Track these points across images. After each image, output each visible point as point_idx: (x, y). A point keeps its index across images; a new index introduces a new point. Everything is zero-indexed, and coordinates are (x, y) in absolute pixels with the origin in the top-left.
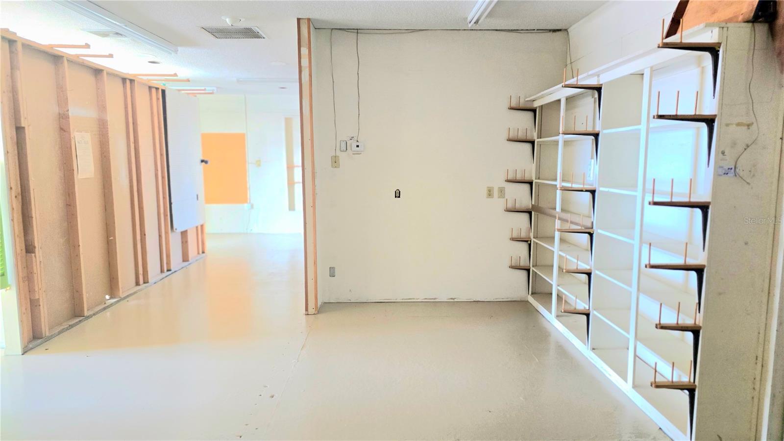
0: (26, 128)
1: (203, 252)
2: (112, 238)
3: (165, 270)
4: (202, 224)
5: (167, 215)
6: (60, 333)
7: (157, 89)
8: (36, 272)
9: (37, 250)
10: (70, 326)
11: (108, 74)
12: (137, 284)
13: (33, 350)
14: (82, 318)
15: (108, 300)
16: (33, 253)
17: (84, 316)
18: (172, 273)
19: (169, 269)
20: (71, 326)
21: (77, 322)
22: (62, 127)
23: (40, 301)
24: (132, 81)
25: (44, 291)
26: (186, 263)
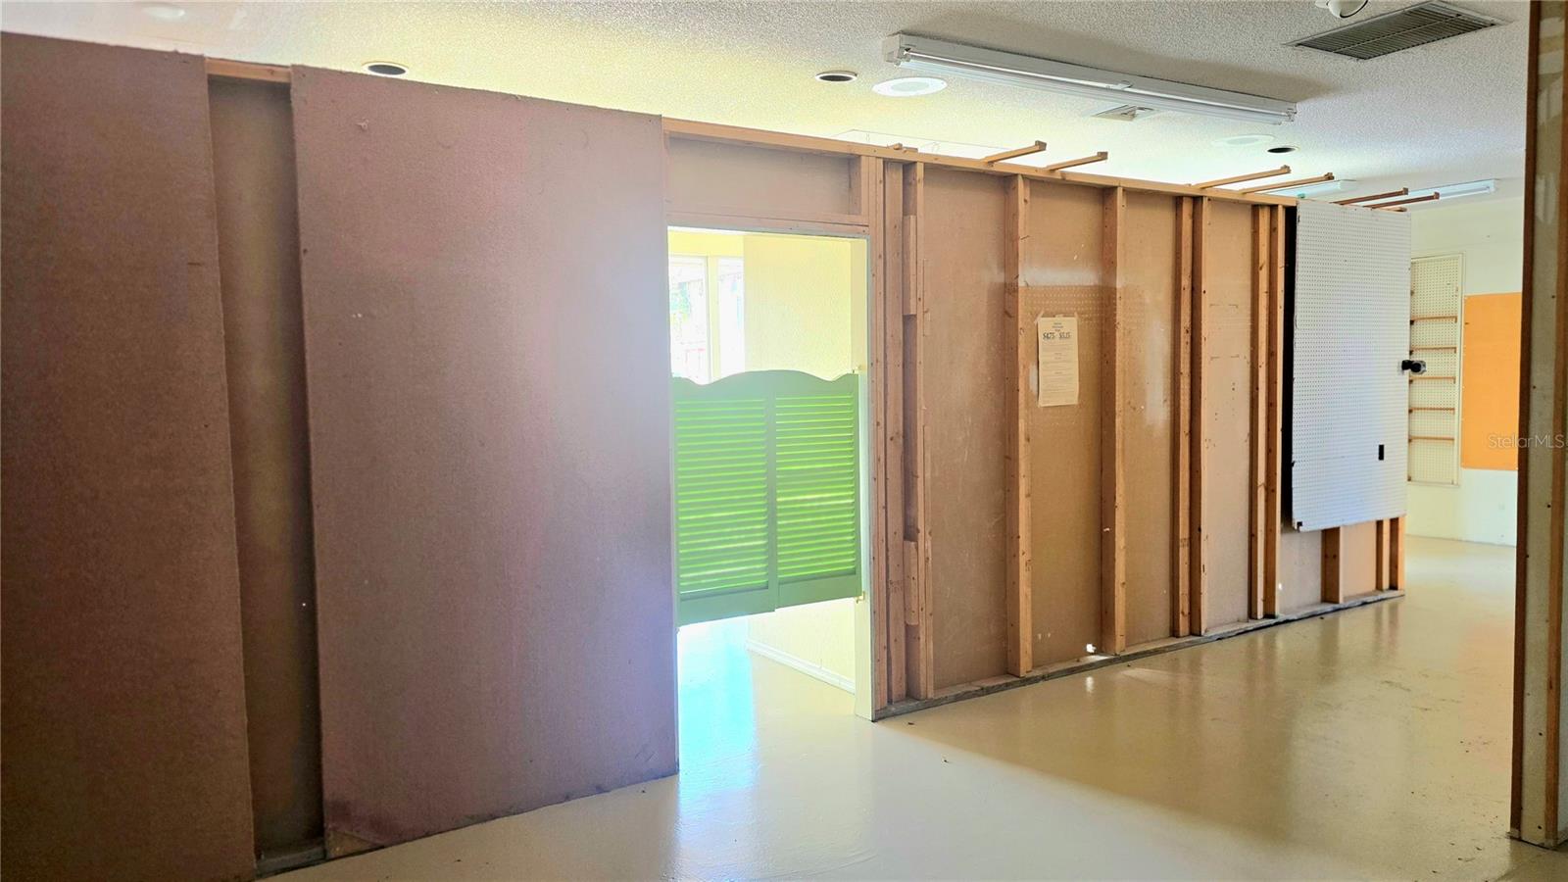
0: (920, 317)
1: (1393, 587)
2: (1108, 529)
3: (1260, 614)
4: (1394, 516)
5: (1274, 491)
6: (958, 698)
7: (1273, 208)
8: (916, 577)
9: (921, 536)
10: (982, 689)
11: (1128, 192)
12: (1174, 633)
13: (897, 717)
14: (1015, 679)
15: (1092, 654)
16: (911, 540)
17: (1018, 677)
18: (1277, 624)
19: (1269, 613)
20: (987, 691)
21: (1000, 686)
22: (1007, 308)
23: (921, 632)
24: (1196, 200)
25: (931, 615)
26: (1329, 607)
